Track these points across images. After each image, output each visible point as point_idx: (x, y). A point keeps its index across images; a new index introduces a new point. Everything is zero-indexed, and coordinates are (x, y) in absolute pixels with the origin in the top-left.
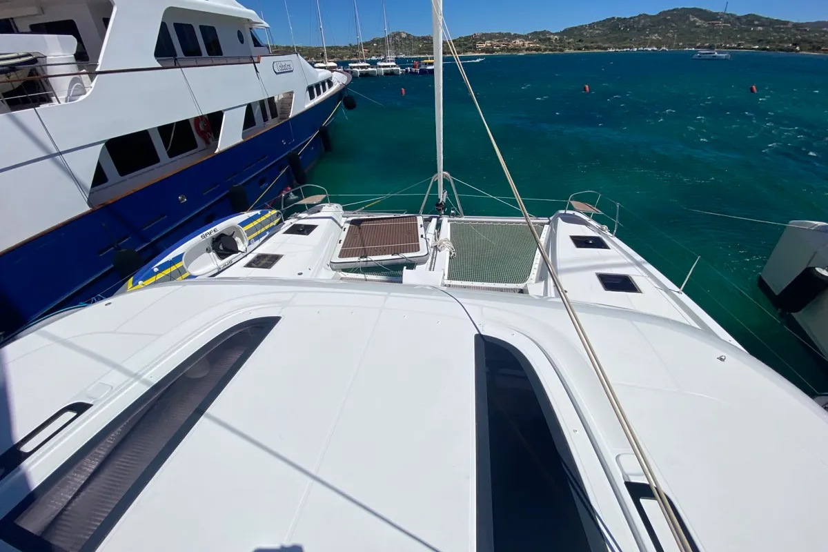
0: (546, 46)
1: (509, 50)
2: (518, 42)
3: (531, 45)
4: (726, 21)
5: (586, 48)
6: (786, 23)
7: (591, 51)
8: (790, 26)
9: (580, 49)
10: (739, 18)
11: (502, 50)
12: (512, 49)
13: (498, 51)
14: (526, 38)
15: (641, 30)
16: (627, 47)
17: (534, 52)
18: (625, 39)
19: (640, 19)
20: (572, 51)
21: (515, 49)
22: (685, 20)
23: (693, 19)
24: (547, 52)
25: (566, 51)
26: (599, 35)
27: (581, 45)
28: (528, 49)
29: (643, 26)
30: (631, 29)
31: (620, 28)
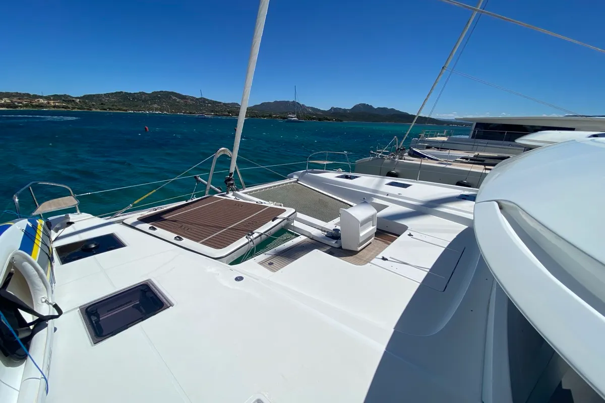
0: (73, 105)
1: (33, 106)
2: (41, 101)
3: (57, 104)
4: (192, 100)
5: (110, 109)
6: (220, 103)
7: (115, 111)
8: (222, 104)
9: (105, 110)
10: (197, 99)
11: (26, 106)
12: (37, 106)
13: (21, 107)
14: (48, 98)
15: (145, 101)
16: (142, 111)
17: (63, 109)
18: (137, 106)
19: (141, 95)
20: (99, 110)
21: (42, 106)
22: (169, 99)
23: (174, 98)
24: (76, 110)
25: (94, 110)
26: (115, 102)
27: (105, 107)
28: (54, 107)
29: (145, 99)
30: (138, 100)
31: (129, 99)
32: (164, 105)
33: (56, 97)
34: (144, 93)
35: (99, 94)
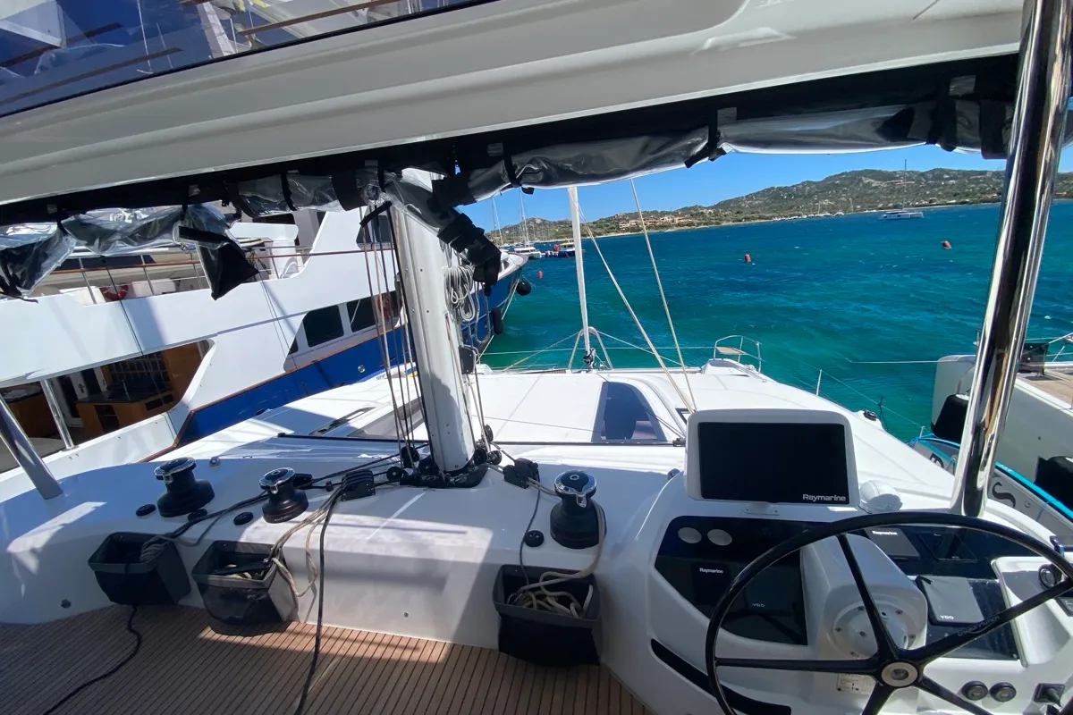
0: (700, 220)
1: (657, 228)
2: (666, 218)
3: (682, 221)
5: (746, 219)
7: (753, 222)
8: (988, 175)
9: (740, 221)
10: (923, 175)
11: (649, 228)
12: (660, 226)
13: (644, 230)
14: (675, 214)
15: (808, 197)
16: (794, 215)
17: (687, 227)
18: (791, 208)
19: (804, 187)
20: (731, 223)
21: (665, 226)
22: (858, 184)
23: (867, 181)
24: (702, 226)
25: (724, 224)
26: (759, 205)
27: (740, 217)
28: (679, 225)
29: (809, 193)
30: (796, 197)
31: (783, 197)
32: (843, 199)
33: (686, 210)
34: (809, 183)
35: (739, 198)
